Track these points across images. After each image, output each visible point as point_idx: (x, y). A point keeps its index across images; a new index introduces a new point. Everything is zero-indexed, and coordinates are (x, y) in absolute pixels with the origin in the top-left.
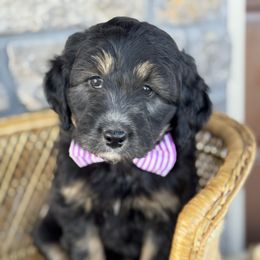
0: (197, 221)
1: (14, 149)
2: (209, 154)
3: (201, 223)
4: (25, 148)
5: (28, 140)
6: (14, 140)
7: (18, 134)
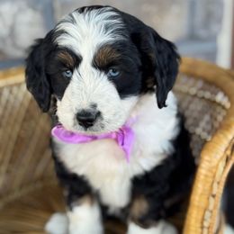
0: (219, 157)
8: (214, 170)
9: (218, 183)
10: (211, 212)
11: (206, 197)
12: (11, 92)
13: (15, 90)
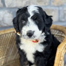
0: (62, 49)
1: (10, 37)
2: (59, 35)
3: (63, 50)
4: (12, 36)
5: (13, 34)
6: (9, 34)
7: (10, 33)
8: (61, 53)
9: (62, 56)
10: (60, 64)
11: (59, 60)
12: (6, 36)
13: (7, 35)
